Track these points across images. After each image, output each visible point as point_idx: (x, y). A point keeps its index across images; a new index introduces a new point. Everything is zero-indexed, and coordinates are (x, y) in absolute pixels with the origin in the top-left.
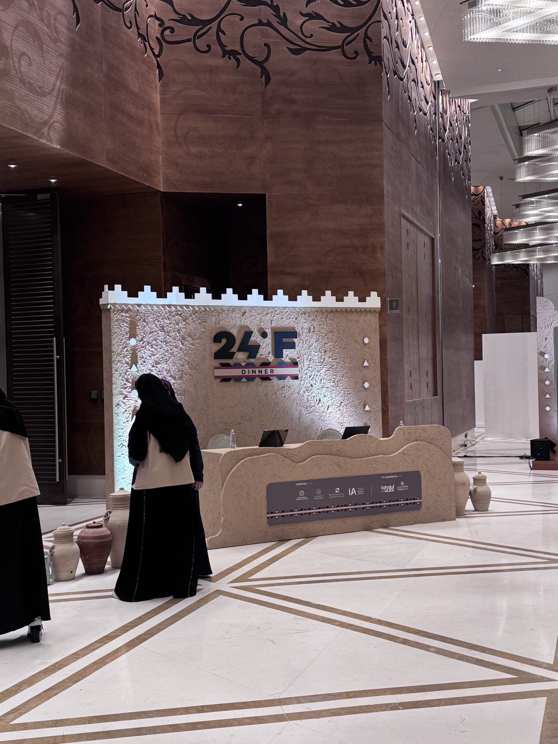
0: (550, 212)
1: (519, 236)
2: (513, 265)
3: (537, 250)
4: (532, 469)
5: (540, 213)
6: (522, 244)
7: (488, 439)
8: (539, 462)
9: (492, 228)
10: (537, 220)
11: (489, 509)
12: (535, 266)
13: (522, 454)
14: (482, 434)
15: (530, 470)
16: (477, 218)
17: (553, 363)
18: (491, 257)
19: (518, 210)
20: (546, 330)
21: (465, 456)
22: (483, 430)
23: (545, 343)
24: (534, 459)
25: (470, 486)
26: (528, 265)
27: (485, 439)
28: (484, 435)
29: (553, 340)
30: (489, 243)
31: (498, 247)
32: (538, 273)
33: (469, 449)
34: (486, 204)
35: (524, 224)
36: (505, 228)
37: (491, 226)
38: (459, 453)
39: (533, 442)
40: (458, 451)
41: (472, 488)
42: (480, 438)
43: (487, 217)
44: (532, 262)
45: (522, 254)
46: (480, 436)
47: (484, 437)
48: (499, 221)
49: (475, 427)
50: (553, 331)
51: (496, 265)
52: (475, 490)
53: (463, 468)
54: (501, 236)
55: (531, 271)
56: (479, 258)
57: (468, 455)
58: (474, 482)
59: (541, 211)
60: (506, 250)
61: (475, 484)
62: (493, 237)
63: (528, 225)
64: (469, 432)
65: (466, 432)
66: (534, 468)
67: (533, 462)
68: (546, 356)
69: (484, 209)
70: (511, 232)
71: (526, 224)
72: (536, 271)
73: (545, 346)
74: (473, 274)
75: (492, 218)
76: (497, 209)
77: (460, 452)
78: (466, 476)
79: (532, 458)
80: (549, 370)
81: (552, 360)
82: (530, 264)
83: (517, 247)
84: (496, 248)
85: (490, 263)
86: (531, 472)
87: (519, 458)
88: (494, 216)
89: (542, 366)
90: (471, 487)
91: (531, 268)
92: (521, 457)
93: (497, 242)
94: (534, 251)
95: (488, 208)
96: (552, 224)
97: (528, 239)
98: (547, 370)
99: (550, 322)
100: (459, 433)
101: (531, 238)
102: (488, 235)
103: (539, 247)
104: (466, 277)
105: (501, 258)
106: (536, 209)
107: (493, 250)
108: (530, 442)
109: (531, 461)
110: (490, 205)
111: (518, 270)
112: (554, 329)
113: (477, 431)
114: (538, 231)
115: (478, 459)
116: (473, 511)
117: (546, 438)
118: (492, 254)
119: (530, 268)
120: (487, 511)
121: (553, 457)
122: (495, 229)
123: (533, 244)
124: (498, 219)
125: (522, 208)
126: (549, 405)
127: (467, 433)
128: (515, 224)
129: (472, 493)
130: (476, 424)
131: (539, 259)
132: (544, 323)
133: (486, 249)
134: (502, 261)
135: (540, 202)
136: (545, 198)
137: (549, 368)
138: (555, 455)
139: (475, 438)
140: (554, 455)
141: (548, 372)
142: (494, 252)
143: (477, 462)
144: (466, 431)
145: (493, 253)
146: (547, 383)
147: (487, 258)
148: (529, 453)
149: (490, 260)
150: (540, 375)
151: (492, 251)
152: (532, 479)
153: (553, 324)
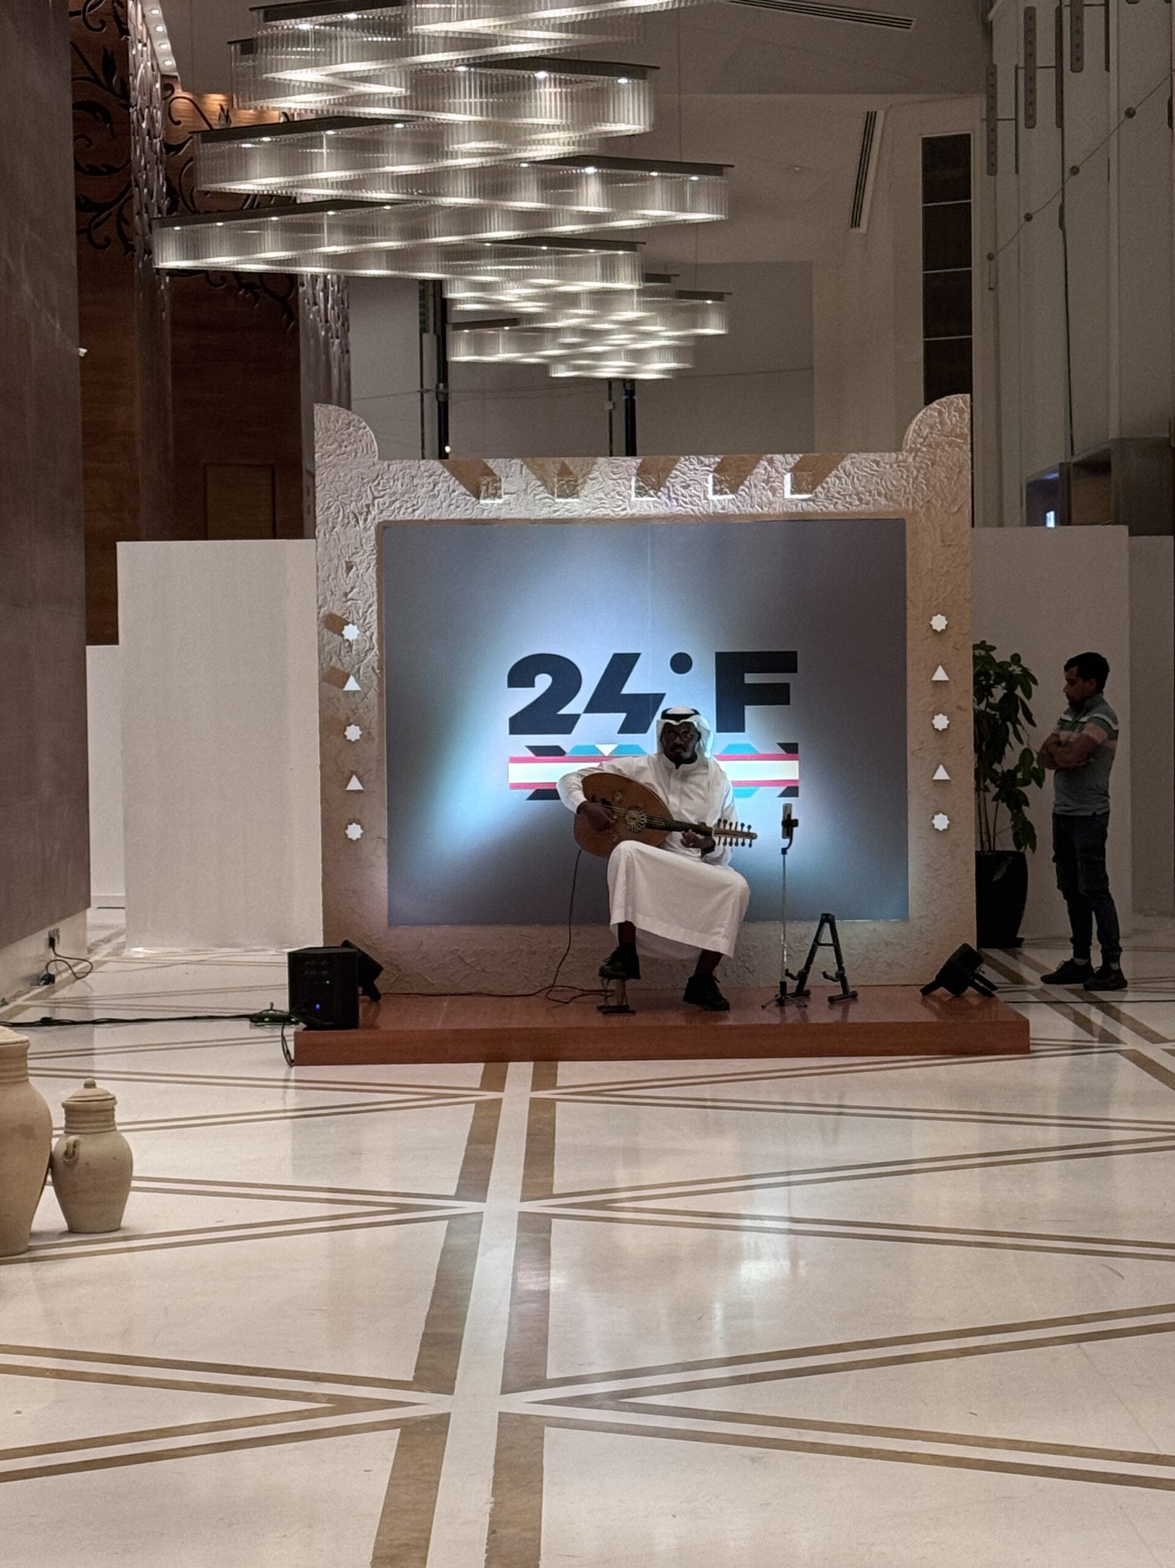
0: (365, 79)
1: (257, 164)
2: (238, 275)
3: (325, 222)
4: (292, 1063)
5: (329, 80)
6: (271, 196)
7: (139, 951)
8: (318, 1036)
9: (158, 125)
10: (319, 106)
11: (124, 1223)
12: (320, 285)
13: (259, 1005)
14: (118, 935)
15: (286, 1067)
16: (97, 81)
17: (373, 657)
18: (155, 238)
19: (251, 63)
20: (351, 532)
21: (46, 1022)
22: (118, 919)
23: (345, 581)
24: (302, 1025)
25: (51, 1136)
26: (293, 280)
27: (126, 953)
28: (122, 939)
29: (372, 572)
30: (146, 185)
31: (181, 203)
32: (331, 315)
33: (61, 994)
34: (131, 27)
35: (276, 117)
36: (206, 127)
37: (152, 119)
38: (23, 1008)
39: (299, 962)
40: (20, 1001)
41: (57, 1143)
42: (107, 949)
43: (137, 82)
44: (308, 270)
45: (269, 236)
46: (108, 940)
47: (122, 946)
48: (182, 99)
49: (88, 905)
50: (373, 537)
51: (172, 272)
52: (71, 1153)
53: (26, 1067)
54: (191, 160)
55: (304, 302)
56: (108, 240)
57: (56, 1017)
58: (67, 1120)
59: (334, 75)
60: (211, 216)
61: (69, 1129)
62: (159, 161)
63: (291, 126)
64: (65, 929)
65: (52, 928)
66: (301, 1057)
67: (296, 1034)
68: (351, 632)
69: (125, 49)
70: (226, 146)
71: (282, 120)
72: (322, 306)
73: (346, 595)
74: (82, 303)
75: (158, 86)
76: (176, 52)
77: (27, 1007)
78: (35, 1100)
79: (296, 1023)
80: (360, 685)
81: (371, 649)
82: (302, 275)
83: (251, 207)
84: (172, 208)
85: (151, 262)
86: (290, 1073)
87: (246, 1023)
88: (163, 77)
89: (333, 668)
90: (54, 1141)
91: (305, 292)
92: (257, 1019)
93: (175, 183)
94: (316, 228)
95: (140, 46)
96: (376, 128)
97: (290, 179)
98: (352, 685)
99: (364, 502)
100: (23, 932)
101: (301, 177)
102: (143, 151)
103: (331, 213)
104: (53, 316)
105: (193, 249)
106: (316, 64)
107: (160, 211)
108: (286, 959)
109: (290, 1031)
110: (149, 35)
111: (256, 297)
112: (377, 531)
113: (99, 922)
114: (324, 151)
115: (98, 1030)
116: (63, 1234)
117: (346, 944)
118: (156, 231)
119: (301, 290)
120: (118, 1229)
121: (371, 1014)
122: (166, 128)
123: (310, 200)
124: (179, 92)
125: (265, 56)
126: (358, 816)
127: (57, 931)
128: (245, 116)
129: (60, 1167)
130: (93, 894)
131: (332, 260)
132: (343, 505)
133: (135, 208)
134: (196, 257)
135: (332, 37)
136: (348, 24)
137: (358, 680)
138: (379, 1006)
139: (90, 951)
140: (374, 1005)
141: (354, 693)
142: (166, 223)
143: (96, 1046)
144: (53, 923)
145: (163, 225)
146: (353, 733)
147: (137, 241)
148: (282, 1003)
149: (149, 252)
150: (326, 703)
151: (156, 215)
152: (292, 1099)
153: (374, 512)
